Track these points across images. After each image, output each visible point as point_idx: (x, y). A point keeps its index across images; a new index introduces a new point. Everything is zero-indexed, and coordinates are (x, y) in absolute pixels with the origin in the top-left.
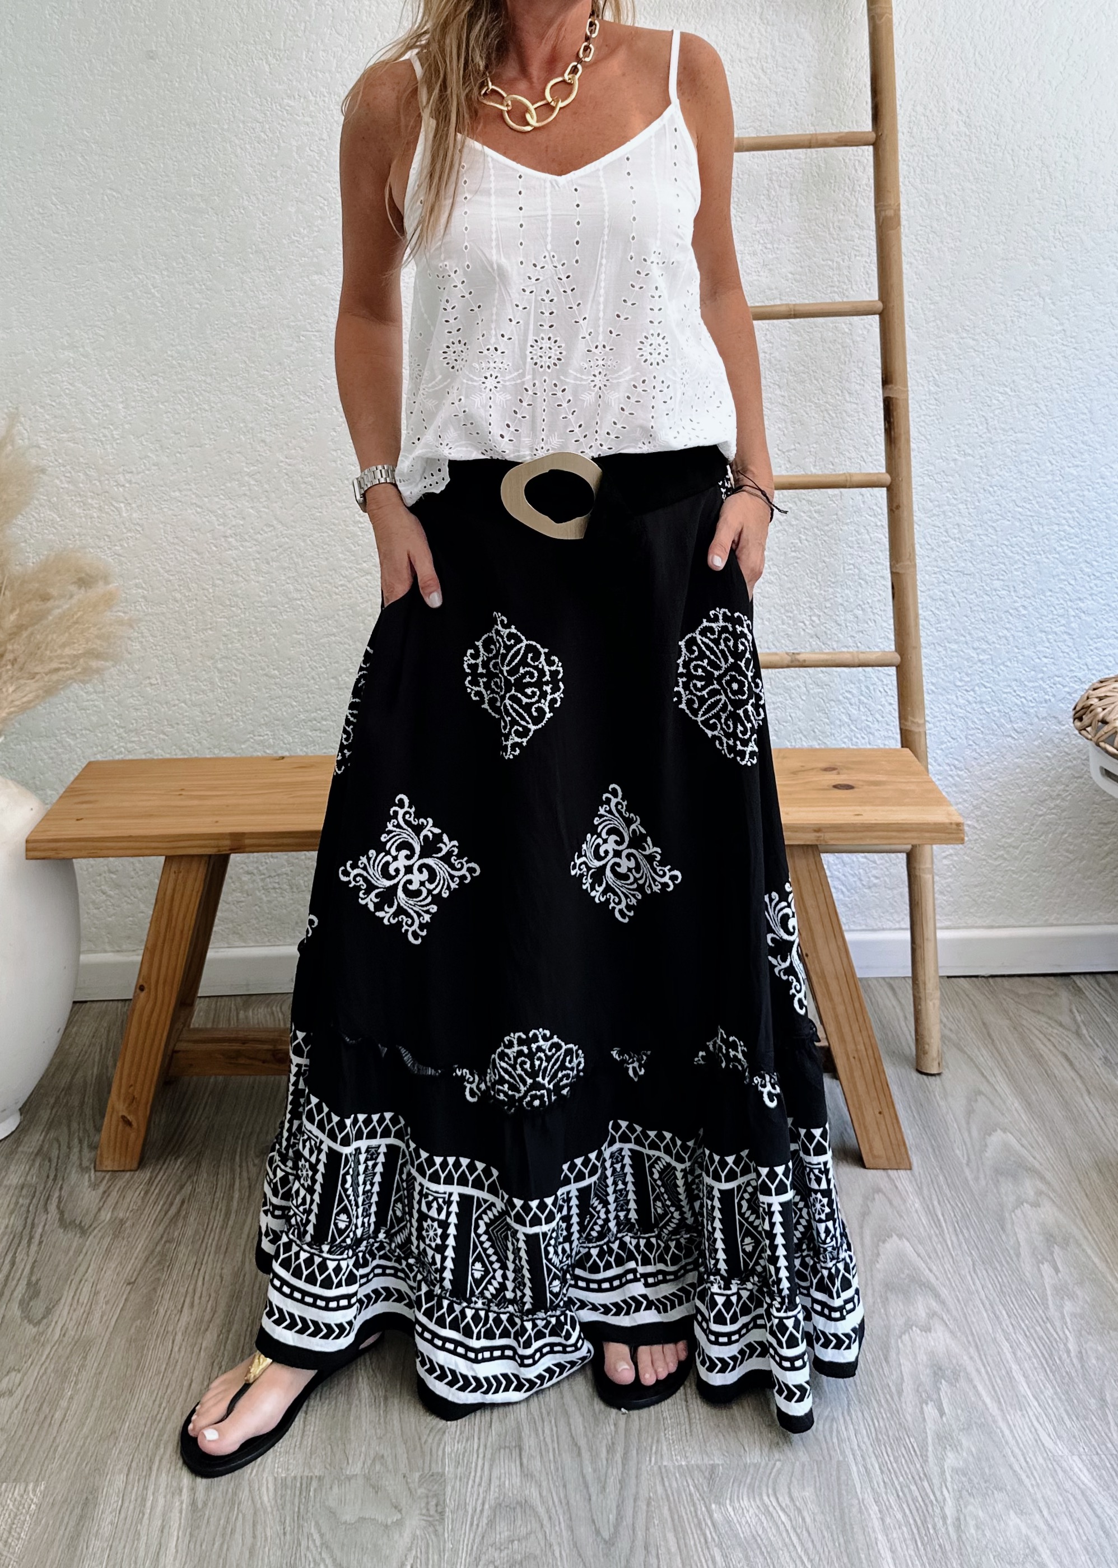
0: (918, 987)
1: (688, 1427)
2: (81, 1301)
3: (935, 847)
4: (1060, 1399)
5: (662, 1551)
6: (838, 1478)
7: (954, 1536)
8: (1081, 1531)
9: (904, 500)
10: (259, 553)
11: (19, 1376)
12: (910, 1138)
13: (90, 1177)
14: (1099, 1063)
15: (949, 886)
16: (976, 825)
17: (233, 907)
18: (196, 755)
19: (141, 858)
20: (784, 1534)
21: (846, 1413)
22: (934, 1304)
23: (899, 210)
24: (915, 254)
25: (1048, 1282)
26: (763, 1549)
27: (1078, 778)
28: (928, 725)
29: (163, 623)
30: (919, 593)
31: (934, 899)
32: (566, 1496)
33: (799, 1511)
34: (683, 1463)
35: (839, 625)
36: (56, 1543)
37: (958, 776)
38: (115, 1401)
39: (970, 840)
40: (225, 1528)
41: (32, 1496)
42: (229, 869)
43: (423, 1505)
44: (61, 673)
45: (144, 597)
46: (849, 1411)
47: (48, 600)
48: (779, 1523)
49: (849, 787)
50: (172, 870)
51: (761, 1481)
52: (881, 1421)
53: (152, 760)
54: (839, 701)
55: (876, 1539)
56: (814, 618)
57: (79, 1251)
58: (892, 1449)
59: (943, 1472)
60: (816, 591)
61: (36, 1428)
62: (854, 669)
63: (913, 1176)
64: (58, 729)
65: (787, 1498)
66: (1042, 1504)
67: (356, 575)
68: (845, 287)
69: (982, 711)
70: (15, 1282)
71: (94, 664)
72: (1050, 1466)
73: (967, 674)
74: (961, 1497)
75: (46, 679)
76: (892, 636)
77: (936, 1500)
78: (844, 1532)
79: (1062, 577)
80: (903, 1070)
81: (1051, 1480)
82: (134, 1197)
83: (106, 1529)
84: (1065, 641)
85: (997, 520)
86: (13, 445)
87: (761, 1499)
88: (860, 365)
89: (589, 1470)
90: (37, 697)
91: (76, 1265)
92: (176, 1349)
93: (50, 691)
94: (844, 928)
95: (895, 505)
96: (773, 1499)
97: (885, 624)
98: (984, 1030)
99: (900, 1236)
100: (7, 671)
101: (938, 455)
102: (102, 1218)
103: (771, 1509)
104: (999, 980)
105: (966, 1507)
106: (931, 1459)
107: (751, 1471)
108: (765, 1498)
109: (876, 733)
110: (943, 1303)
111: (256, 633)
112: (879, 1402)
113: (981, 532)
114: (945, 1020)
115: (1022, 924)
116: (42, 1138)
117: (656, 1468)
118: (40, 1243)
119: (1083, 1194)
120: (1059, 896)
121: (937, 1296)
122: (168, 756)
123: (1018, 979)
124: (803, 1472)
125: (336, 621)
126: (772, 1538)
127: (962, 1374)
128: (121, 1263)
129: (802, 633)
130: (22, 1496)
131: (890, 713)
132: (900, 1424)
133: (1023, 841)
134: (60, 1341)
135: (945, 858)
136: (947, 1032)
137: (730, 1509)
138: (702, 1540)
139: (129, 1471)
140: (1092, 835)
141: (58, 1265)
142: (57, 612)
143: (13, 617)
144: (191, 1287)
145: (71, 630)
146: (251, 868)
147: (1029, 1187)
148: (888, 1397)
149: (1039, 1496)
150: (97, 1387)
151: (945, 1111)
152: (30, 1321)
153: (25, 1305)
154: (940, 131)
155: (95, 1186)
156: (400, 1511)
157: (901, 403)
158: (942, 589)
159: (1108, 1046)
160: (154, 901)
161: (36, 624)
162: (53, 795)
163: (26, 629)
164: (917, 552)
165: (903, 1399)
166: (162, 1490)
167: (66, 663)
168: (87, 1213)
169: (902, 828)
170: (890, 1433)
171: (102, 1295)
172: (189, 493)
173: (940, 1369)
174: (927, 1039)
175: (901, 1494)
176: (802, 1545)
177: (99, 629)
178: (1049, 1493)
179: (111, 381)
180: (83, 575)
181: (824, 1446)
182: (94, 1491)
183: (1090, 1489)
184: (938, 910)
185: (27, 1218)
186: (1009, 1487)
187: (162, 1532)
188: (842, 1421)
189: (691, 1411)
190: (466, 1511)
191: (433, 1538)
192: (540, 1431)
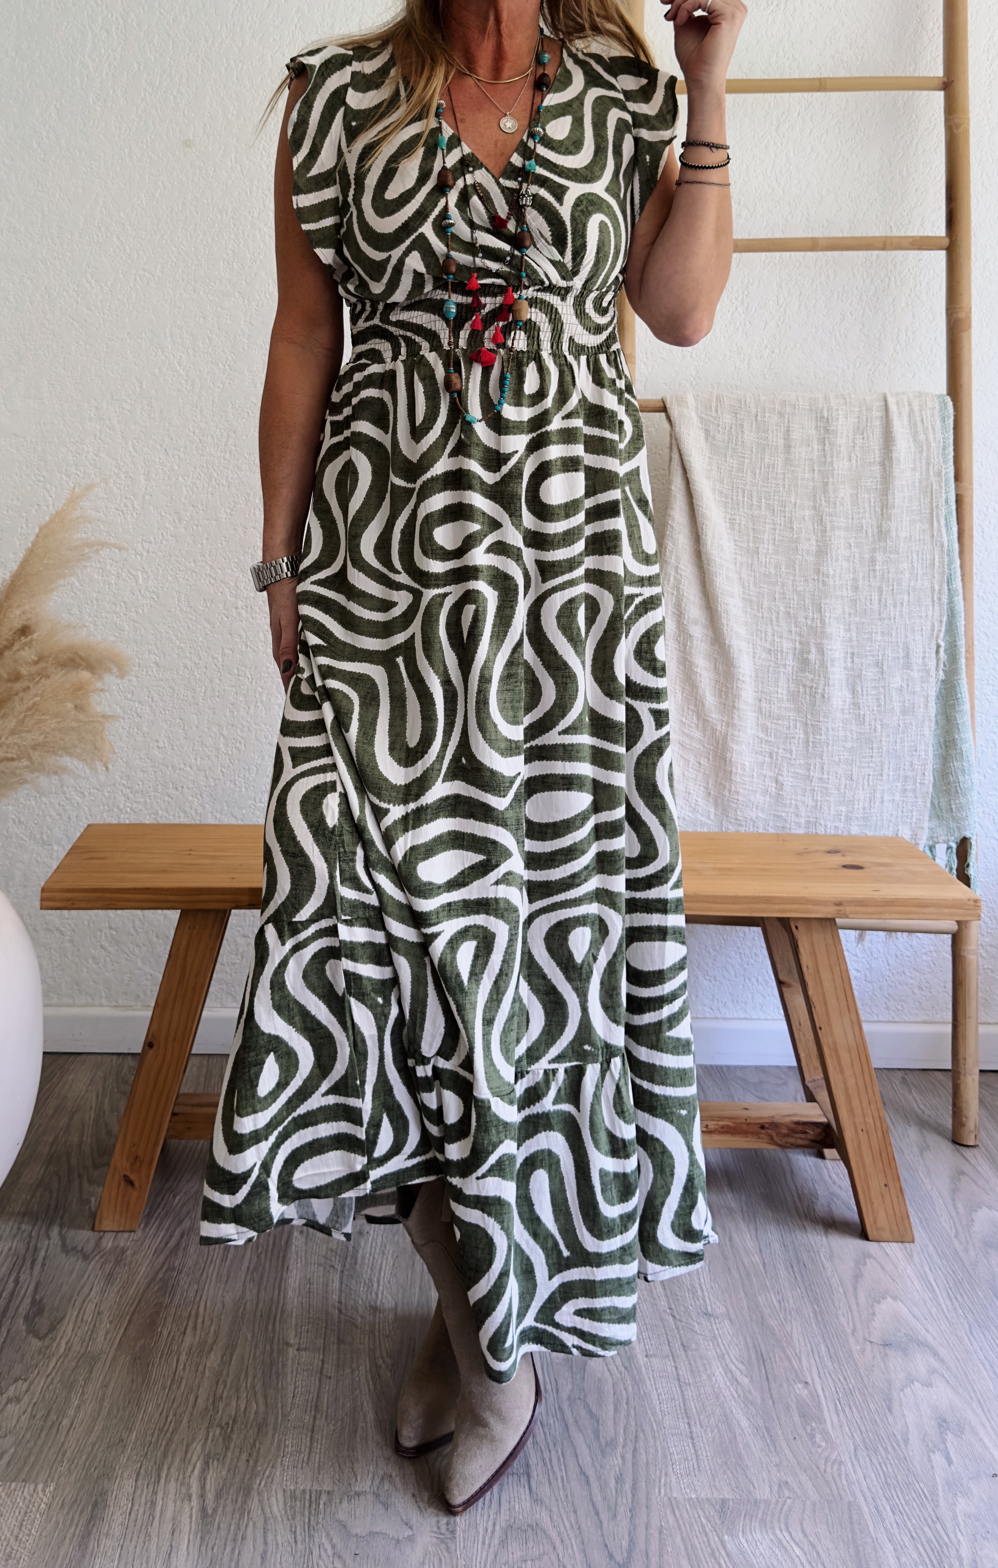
0: (958, 1062)
1: (695, 1462)
2: (85, 1320)
6: (851, 1518)
11: (26, 1384)
21: (853, 1458)
22: (932, 1361)
32: (577, 1521)
33: (814, 1546)
34: (693, 1496)
36: (67, 1541)
38: (121, 1413)
40: (235, 1535)
41: (41, 1495)
43: (434, 1523)
46: (856, 1455)
48: (794, 1555)
49: (858, 867)
50: (186, 925)
51: (772, 1518)
52: (888, 1466)
57: (81, 1274)
58: (902, 1493)
59: (955, 1517)
61: (44, 1434)
63: (913, 1249)
65: (801, 1536)
70: (19, 1299)
74: (975, 1540)
77: (951, 1542)
83: (117, 1530)
87: (774, 1534)
89: (598, 1499)
91: (79, 1287)
92: (181, 1365)
96: (785, 1534)
99: (894, 1298)
102: (103, 1245)
103: (784, 1542)
105: (981, 1549)
106: (942, 1503)
107: (762, 1506)
108: (778, 1532)
110: (942, 1360)
112: (886, 1449)
116: (42, 1172)
117: (665, 1499)
118: (43, 1265)
121: (936, 1355)
124: (814, 1511)
127: (967, 1427)
128: (123, 1287)
130: (32, 1496)
132: (908, 1470)
134: (65, 1356)
137: (743, 1541)
139: (138, 1476)
141: (61, 1286)
144: (194, 1312)
148: (894, 1444)
150: (102, 1400)
152: (36, 1335)
153: (30, 1320)
156: (411, 1528)
165: (910, 1448)
166: (171, 1496)
168: (88, 1241)
169: (921, 904)
170: (900, 1479)
171: (106, 1314)
173: (945, 1421)
175: (915, 1536)
181: (834, 1487)
182: (103, 1493)
185: (29, 1243)
187: (173, 1535)
188: (849, 1464)
189: (698, 1448)
190: (478, 1531)
191: (446, 1554)
192: (548, 1461)
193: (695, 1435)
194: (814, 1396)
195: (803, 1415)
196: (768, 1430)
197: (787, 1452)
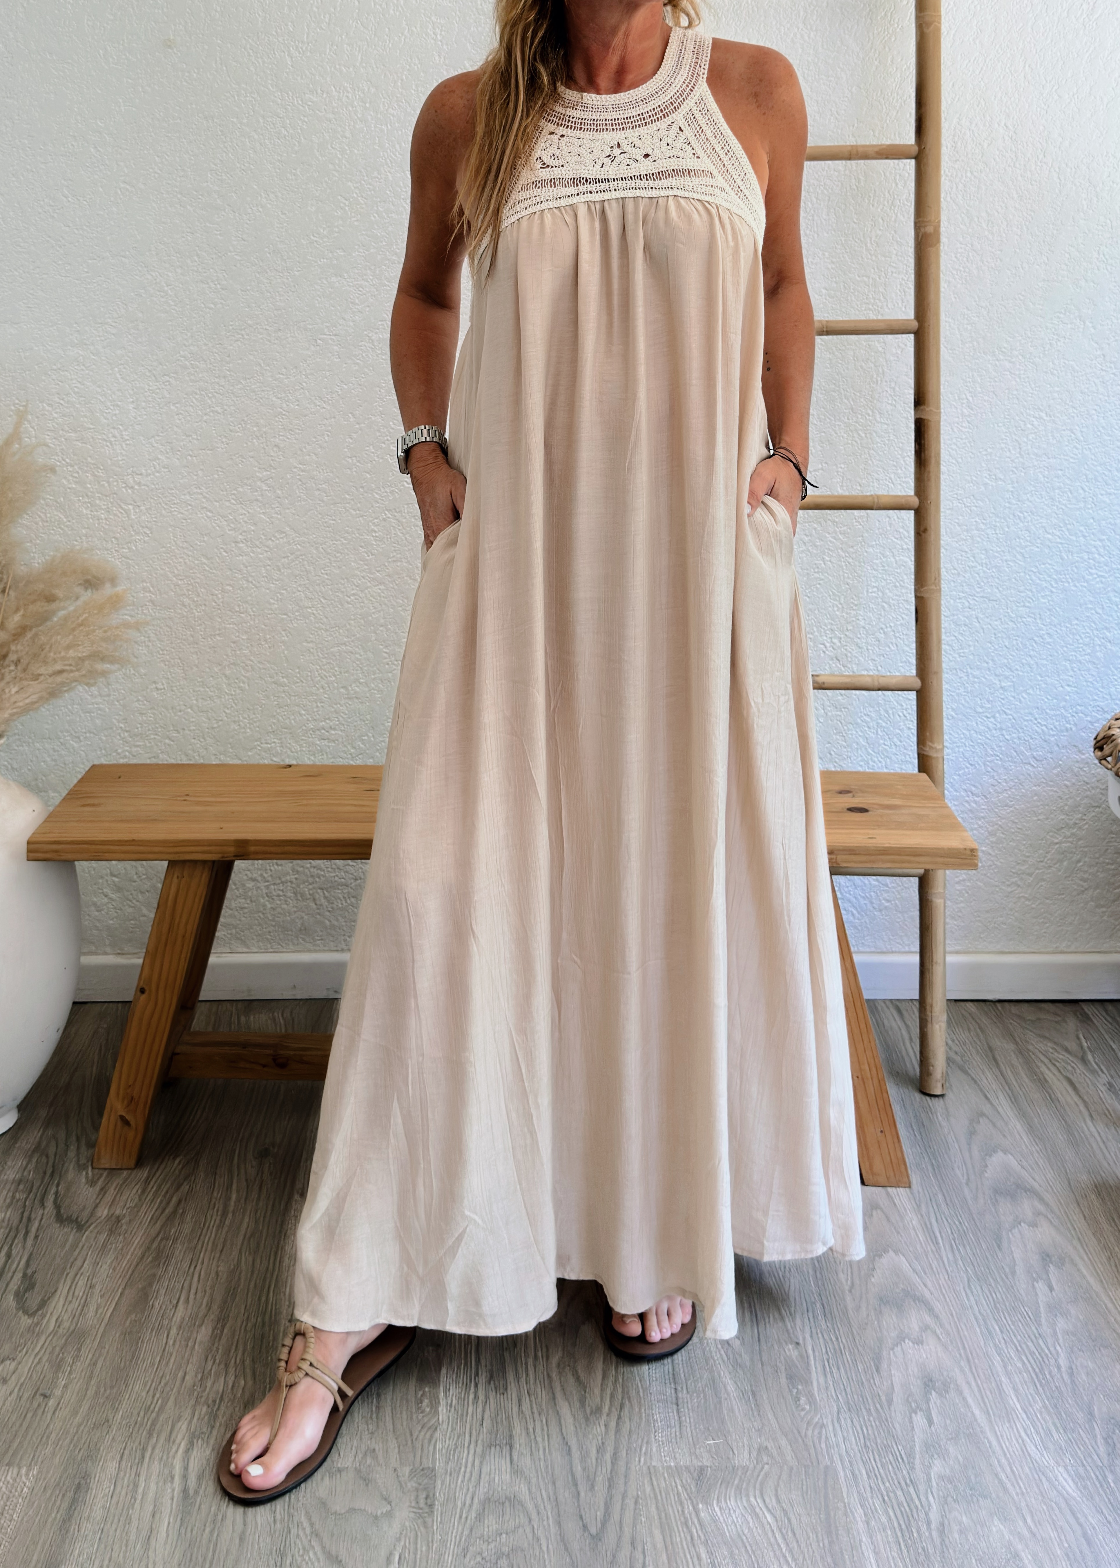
0: (925, 1009)
1: (678, 1430)
2: (76, 1294)
3: (948, 872)
4: (1049, 1413)
5: (648, 1546)
6: (826, 1482)
7: (937, 1541)
8: (1063, 1538)
9: (932, 526)
10: (270, 559)
11: (14, 1364)
12: (910, 1159)
13: (87, 1173)
14: (1103, 1089)
15: (960, 911)
16: (990, 852)
17: (236, 913)
18: (202, 761)
19: (144, 863)
20: (770, 1534)
21: (835, 1421)
22: (928, 1319)
23: (939, 226)
24: (954, 272)
25: (1042, 1299)
26: (748, 1547)
27: (1097, 807)
28: (946, 751)
29: (170, 628)
30: (943, 617)
31: (945, 923)
32: (555, 1493)
34: (672, 1464)
35: (860, 648)
36: (49, 1525)
37: (975, 802)
38: (108, 1392)
39: (983, 866)
40: (216, 1515)
41: (24, 1478)
42: (233, 875)
43: (413, 1498)
44: (65, 675)
45: (151, 601)
46: (838, 1419)
47: (54, 601)
48: (765, 1523)
49: (863, 810)
50: (175, 876)
51: (748, 1484)
52: (869, 1428)
53: (157, 765)
54: (857, 724)
55: (861, 1541)
56: (835, 641)
57: (74, 1246)
58: (879, 1455)
59: (929, 1480)
60: (837, 613)
61: (30, 1415)
62: (874, 693)
63: (912, 1194)
64: (62, 732)
65: (774, 1500)
66: (1025, 1512)
67: (369, 584)
68: (880, 304)
69: (1001, 738)
70: (10, 1274)
71: (100, 666)
72: (1036, 1476)
73: (988, 701)
74: (946, 1503)
75: (50, 680)
76: (914, 661)
77: (922, 1506)
78: (829, 1533)
79: (1090, 606)
80: (906, 1091)
81: (1036, 1489)
82: (131, 1195)
83: (98, 1513)
84: (1089, 670)
85: (1026, 547)
86: (20, 444)
87: (748, 1500)
88: (893, 385)
89: (578, 1469)
90: (41, 698)
91: (72, 1260)
92: (171, 1342)
93: (53, 694)
94: (852, 949)
95: (922, 529)
96: (759, 1501)
97: (906, 648)
98: (990, 1054)
99: (896, 1252)
100: (11, 671)
101: (968, 478)
102: (99, 1214)
103: (758, 1510)
104: (1006, 1004)
105: (950, 1512)
106: (917, 1464)
107: (739, 1473)
108: (752, 1499)
109: (893, 757)
110: (937, 1317)
111: (266, 640)
112: (869, 1411)
113: (1009, 558)
114: (950, 1042)
115: (1032, 950)
116: (39, 1134)
117: (645, 1469)
118: (36, 1237)
119: (1081, 1216)
120: (1071, 924)
121: (931, 1310)
122: (173, 761)
123: (1026, 1005)
124: (790, 1476)
125: (347, 630)
126: (758, 1537)
127: (951, 1385)
128: (117, 1258)
129: (822, 655)
130: (15, 1480)
131: (908, 737)
132: (889, 1432)
133: (1037, 868)
134: (54, 1333)
135: (958, 883)
136: (952, 1055)
137: (717, 1509)
138: (689, 1538)
139: (122, 1457)
140: (1108, 864)
141: (55, 1257)
142: (61, 613)
143: (17, 618)
144: (187, 1283)
145: (75, 633)
146: (255, 875)
147: (1027, 1206)
148: (878, 1406)
149: (1023, 1504)
150: (91, 1378)
151: (946, 1131)
152: (26, 1312)
153: (19, 1295)
154: (985, 145)
155: (92, 1183)
156: (390, 1503)
157: (932, 425)
158: (966, 614)
159: (1113, 1072)
160: (156, 905)
161: (40, 625)
162: (56, 798)
163: (31, 630)
164: (943, 577)
165: (892, 1409)
166: (154, 1477)
167: (70, 665)
168: (84, 1207)
169: (915, 853)
170: (879, 1441)
171: (98, 1288)
172: (200, 496)
173: (931, 1380)
174: (932, 1061)
175: (886, 1498)
176: (787, 1545)
177: (105, 632)
178: (1034, 1502)
179: (121, 381)
180: (90, 577)
181: (812, 1451)
182: (86, 1476)
183: (1075, 1499)
184: (948, 934)
185: (23, 1213)
186: (994, 1495)
187: (153, 1516)
188: (831, 1428)
189: (681, 1414)
190: (455, 1505)
191: (422, 1529)
192: (531, 1430)
193: (680, 1401)
194: (804, 1358)
195: (791, 1378)
196: (754, 1394)
197: (770, 1416)
